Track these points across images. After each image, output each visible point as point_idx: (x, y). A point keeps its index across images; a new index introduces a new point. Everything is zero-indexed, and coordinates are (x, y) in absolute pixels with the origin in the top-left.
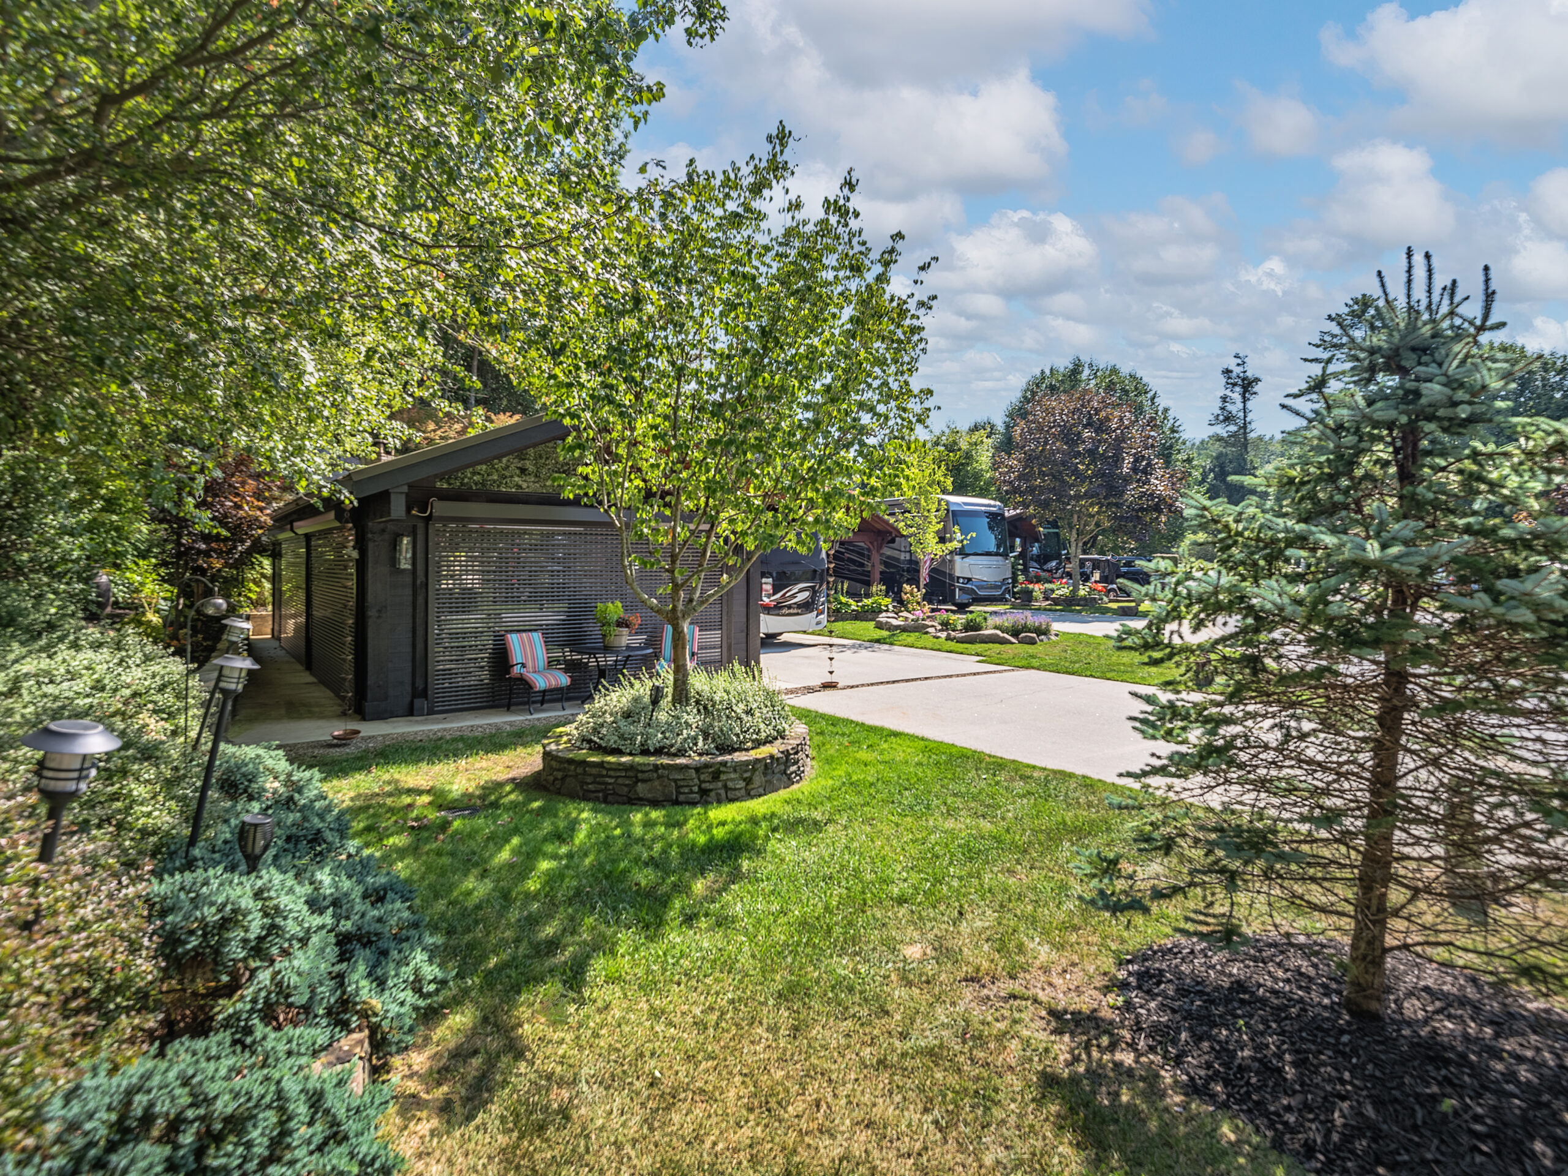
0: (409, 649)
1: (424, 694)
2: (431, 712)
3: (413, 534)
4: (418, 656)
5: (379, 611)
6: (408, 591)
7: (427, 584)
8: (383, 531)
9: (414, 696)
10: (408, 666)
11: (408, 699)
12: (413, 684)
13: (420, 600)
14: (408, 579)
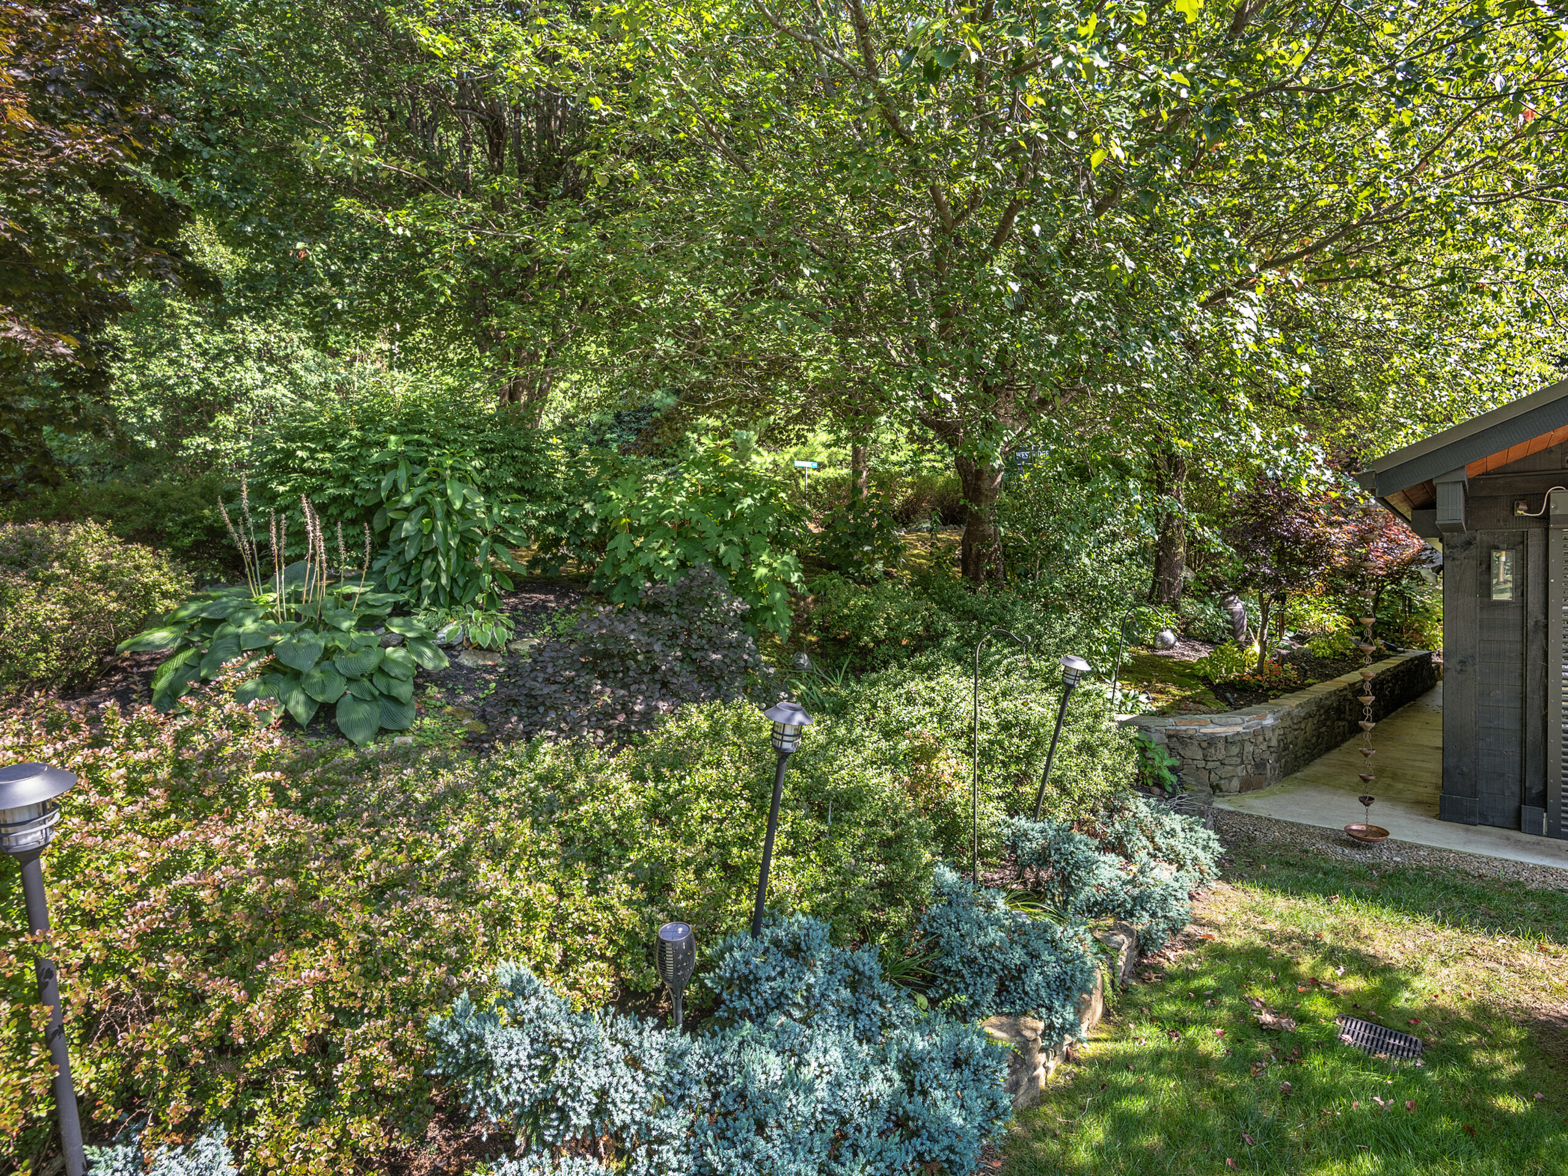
0: (1516, 726)
1: (1542, 800)
2: (1554, 833)
3: (1519, 546)
4: (1529, 738)
5: (1463, 662)
6: (1515, 636)
7: (1546, 626)
8: (1469, 543)
9: (1524, 799)
10: (1512, 751)
11: (1513, 803)
12: (1522, 781)
13: (1534, 651)
14: (1514, 616)
